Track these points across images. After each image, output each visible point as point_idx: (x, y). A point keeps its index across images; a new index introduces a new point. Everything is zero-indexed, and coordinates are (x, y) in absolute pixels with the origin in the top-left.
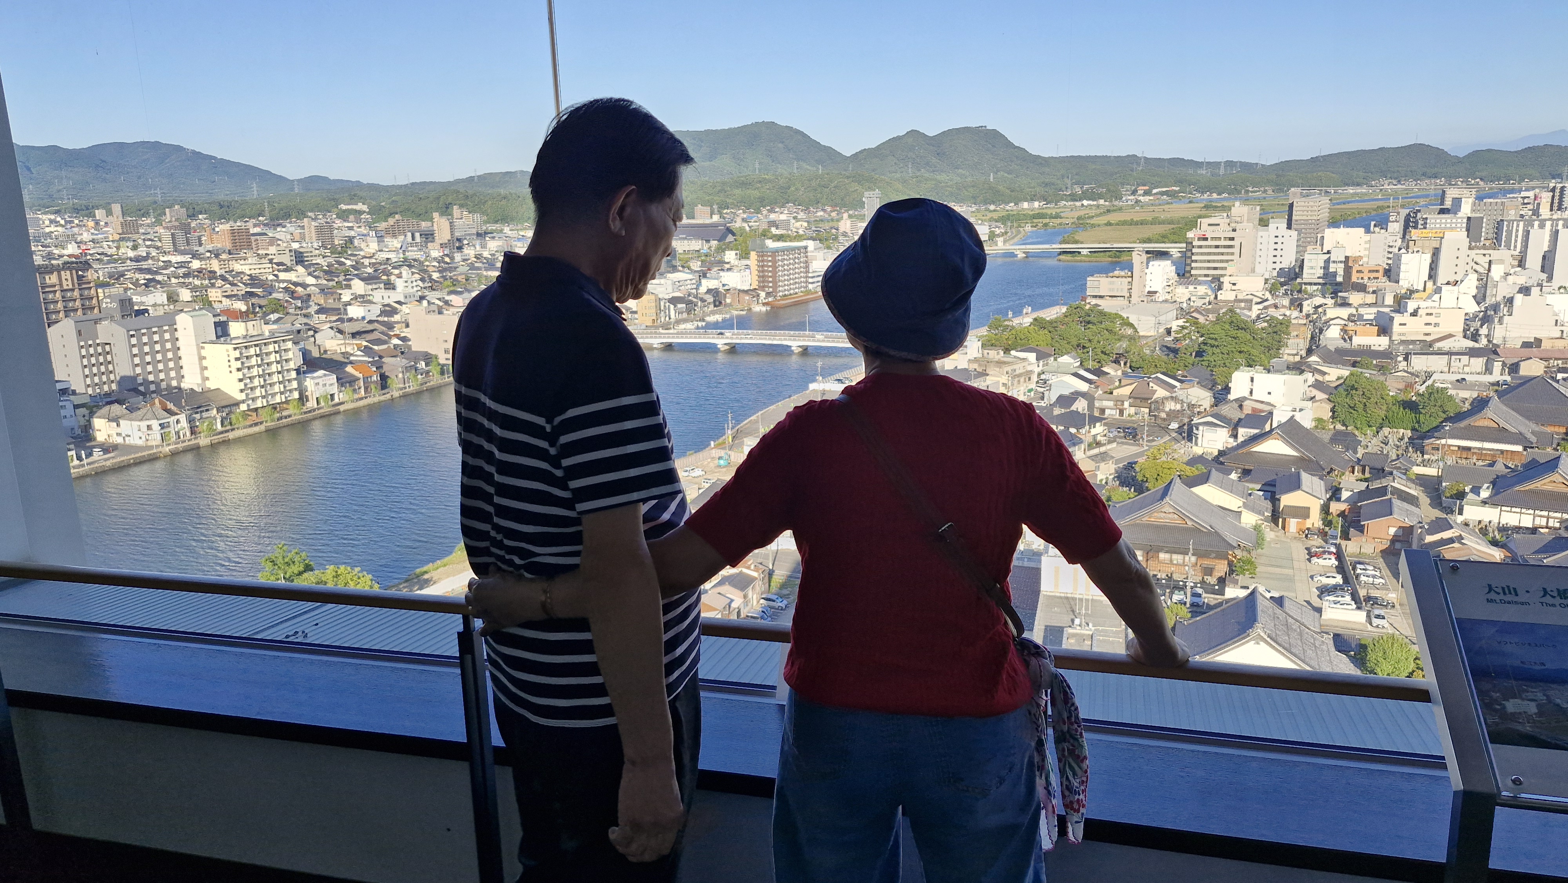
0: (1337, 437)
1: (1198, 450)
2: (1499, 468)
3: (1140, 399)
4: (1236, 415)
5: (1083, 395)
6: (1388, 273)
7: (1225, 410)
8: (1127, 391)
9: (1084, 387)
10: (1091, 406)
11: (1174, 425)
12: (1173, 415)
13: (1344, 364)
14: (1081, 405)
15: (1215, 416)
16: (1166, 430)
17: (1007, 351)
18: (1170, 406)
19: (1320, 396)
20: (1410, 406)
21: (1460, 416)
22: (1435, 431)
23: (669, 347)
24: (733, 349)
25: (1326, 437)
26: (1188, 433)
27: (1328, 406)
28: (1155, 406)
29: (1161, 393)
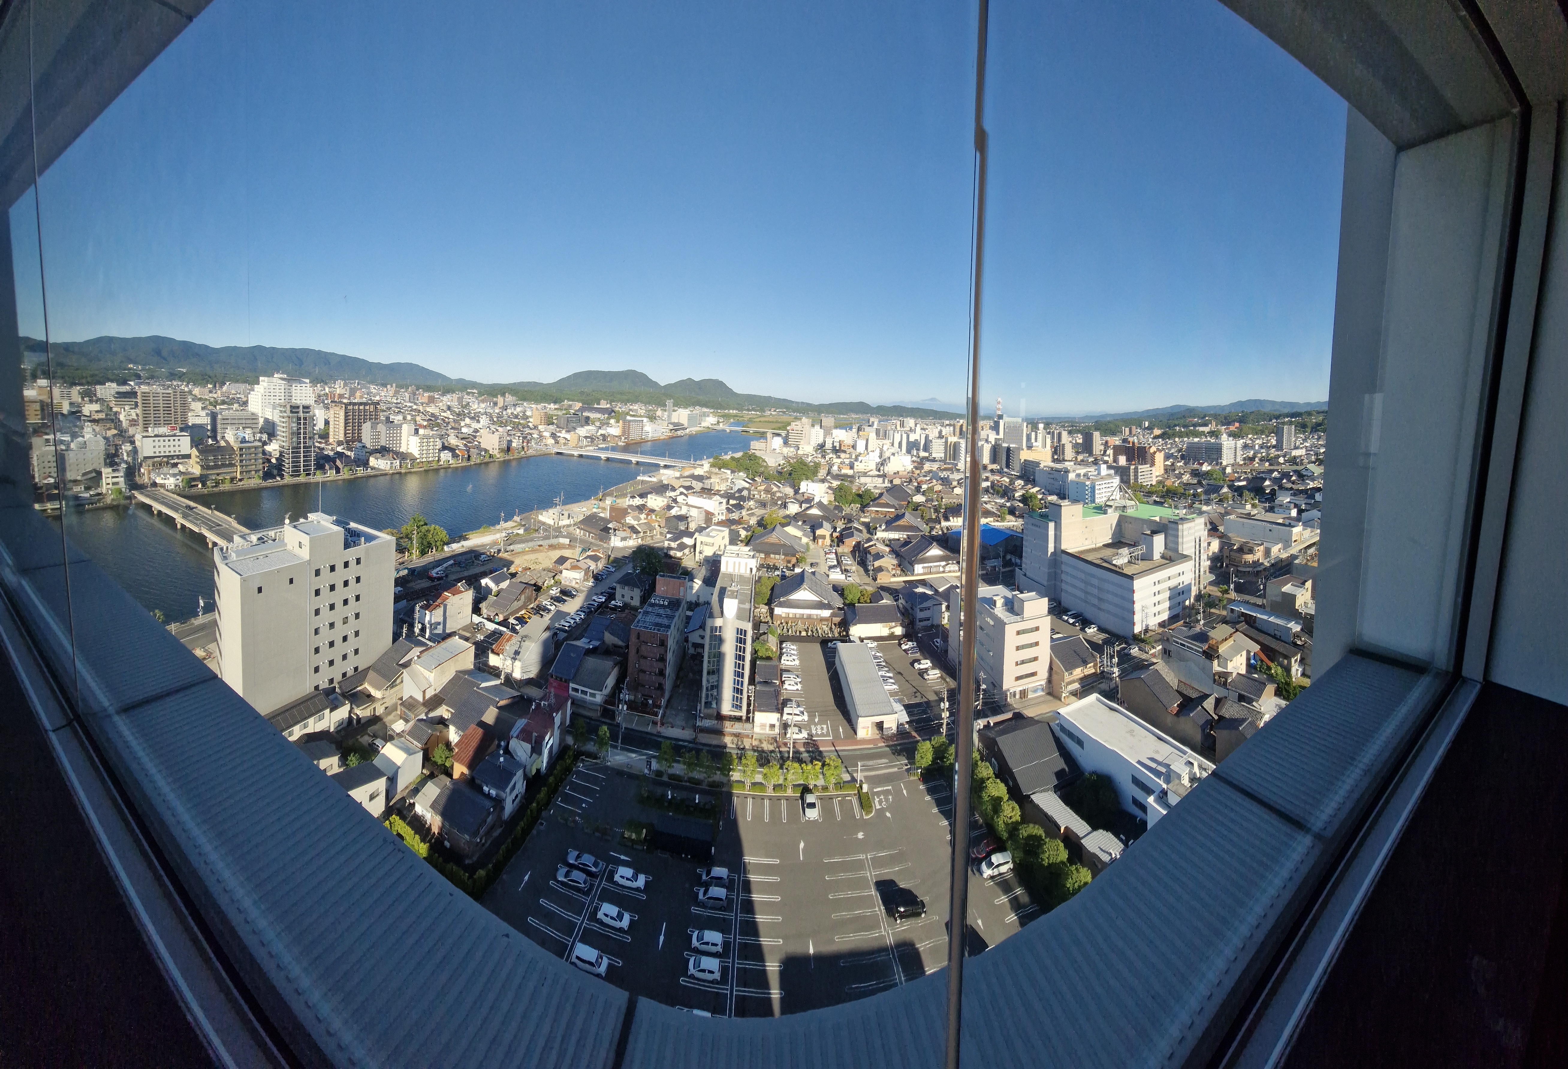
0: (836, 507)
1: (788, 513)
2: (887, 517)
3: (767, 491)
4: (802, 499)
5: (747, 489)
6: (853, 447)
7: (798, 496)
8: (763, 488)
9: (747, 485)
10: (749, 493)
11: (780, 502)
12: (779, 498)
13: (839, 480)
14: (745, 493)
15: (795, 499)
16: (777, 504)
17: (720, 469)
18: (778, 494)
19: (831, 492)
20: (859, 496)
21: (876, 499)
22: (867, 505)
23: (581, 456)
24: (608, 459)
25: (832, 507)
26: (785, 506)
27: (833, 496)
28: (774, 494)
29: (775, 489)
